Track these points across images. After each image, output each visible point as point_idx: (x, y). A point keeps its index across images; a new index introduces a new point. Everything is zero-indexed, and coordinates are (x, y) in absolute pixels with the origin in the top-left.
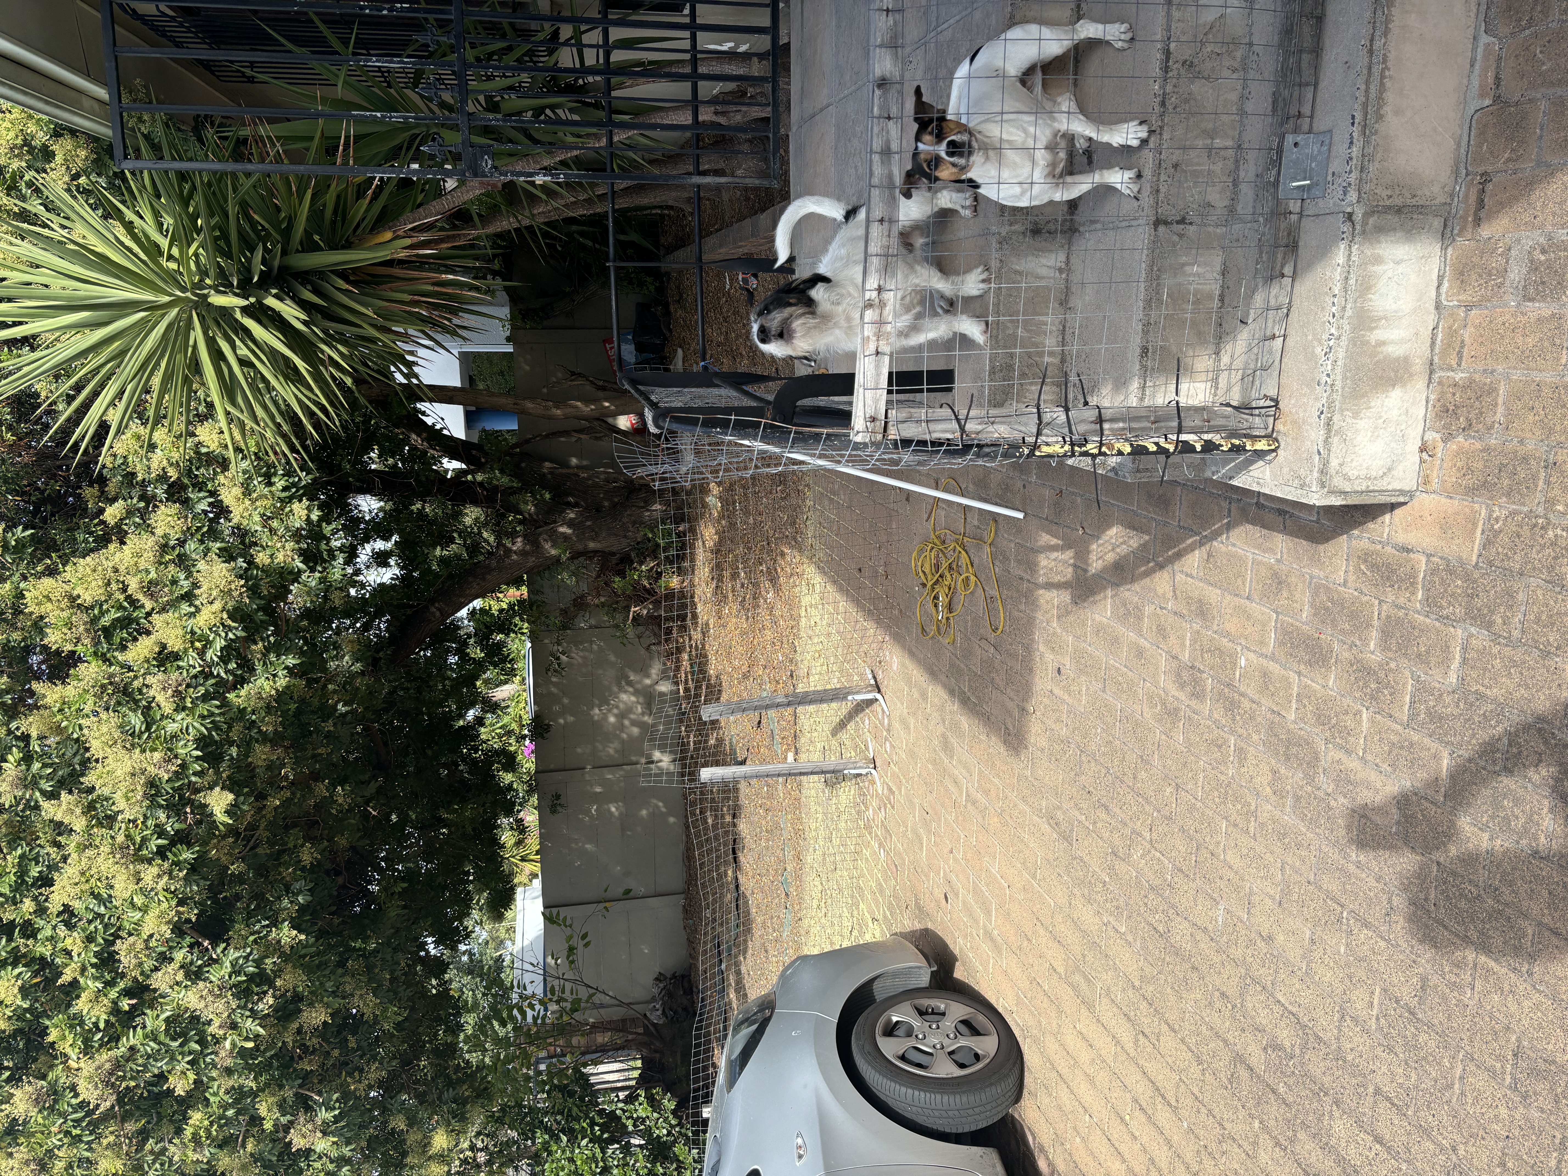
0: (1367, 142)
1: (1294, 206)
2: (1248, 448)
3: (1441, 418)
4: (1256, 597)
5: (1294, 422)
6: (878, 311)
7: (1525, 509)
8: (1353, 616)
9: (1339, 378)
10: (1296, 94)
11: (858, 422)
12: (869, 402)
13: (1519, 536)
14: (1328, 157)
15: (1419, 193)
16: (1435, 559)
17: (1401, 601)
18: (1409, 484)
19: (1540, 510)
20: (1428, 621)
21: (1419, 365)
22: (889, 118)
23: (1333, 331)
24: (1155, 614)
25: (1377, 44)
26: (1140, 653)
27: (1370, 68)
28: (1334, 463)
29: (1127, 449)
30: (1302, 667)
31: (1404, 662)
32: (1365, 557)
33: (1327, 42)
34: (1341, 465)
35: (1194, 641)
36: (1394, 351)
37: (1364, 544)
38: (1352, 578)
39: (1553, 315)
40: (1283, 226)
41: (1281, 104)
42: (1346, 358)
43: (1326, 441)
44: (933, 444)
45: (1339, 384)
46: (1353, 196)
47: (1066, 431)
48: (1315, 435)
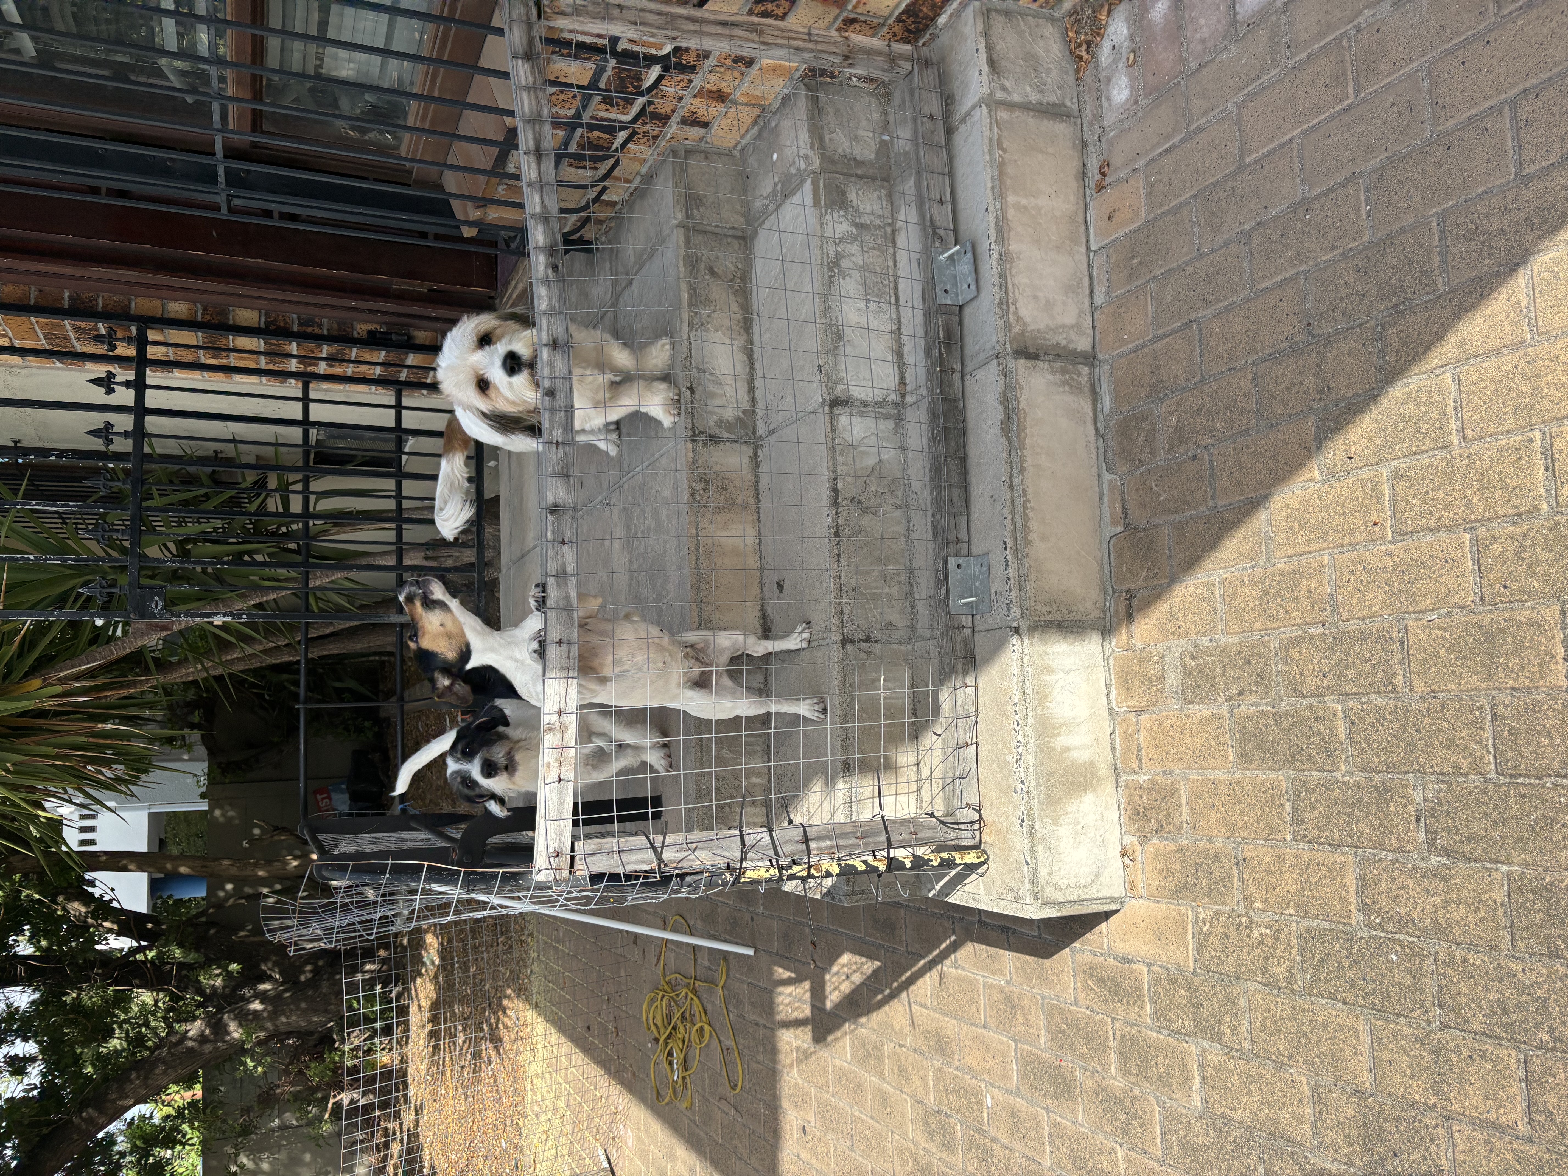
0: (1020, 565)
1: (966, 621)
2: (958, 861)
3: (1135, 821)
4: (992, 1024)
5: (999, 832)
6: (559, 735)
7: (1228, 909)
8: (1089, 1038)
9: (1033, 784)
10: (952, 522)
11: (540, 858)
12: (552, 834)
13: (1227, 937)
14: (989, 578)
15: (1075, 608)
16: (1155, 968)
17: (1132, 1016)
18: (1117, 889)
19: (1241, 909)
20: (1161, 1037)
21: (1104, 769)
22: (564, 542)
23: (1020, 738)
24: (895, 1053)
25: (1016, 481)
26: (884, 1100)
27: (1013, 501)
28: (1043, 873)
29: (836, 870)
30: (1049, 1101)
31: (1148, 1088)
32: (1090, 971)
33: (973, 479)
34: (1050, 874)
35: (937, 1081)
36: (1080, 756)
37: (1087, 957)
38: (1081, 995)
39: (1213, 715)
40: (958, 639)
41: (940, 531)
42: (1036, 764)
43: (1031, 850)
44: (628, 877)
45: (1034, 792)
46: (1016, 612)
47: (771, 853)
48: (1022, 843)
